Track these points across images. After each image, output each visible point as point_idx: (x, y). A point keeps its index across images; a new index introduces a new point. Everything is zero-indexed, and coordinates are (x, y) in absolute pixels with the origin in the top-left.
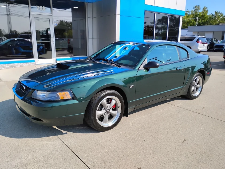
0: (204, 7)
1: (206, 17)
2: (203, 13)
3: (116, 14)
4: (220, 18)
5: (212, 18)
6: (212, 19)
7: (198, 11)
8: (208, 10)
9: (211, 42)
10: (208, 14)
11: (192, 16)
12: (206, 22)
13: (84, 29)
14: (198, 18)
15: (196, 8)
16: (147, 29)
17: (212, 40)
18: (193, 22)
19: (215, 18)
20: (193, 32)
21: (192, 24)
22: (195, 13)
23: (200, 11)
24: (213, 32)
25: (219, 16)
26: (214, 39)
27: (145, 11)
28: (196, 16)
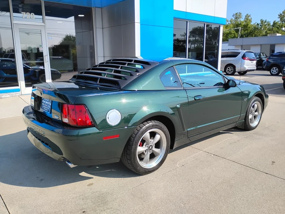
0: (247, 15)
1: (250, 27)
2: (246, 22)
3: (134, 23)
4: (267, 28)
5: (257, 27)
6: (258, 29)
7: (239, 20)
8: (251, 18)
9: (259, 58)
10: (252, 23)
11: (232, 26)
12: (250, 33)
13: (92, 44)
14: (240, 28)
15: (236, 15)
16: (177, 43)
17: (260, 55)
18: (234, 34)
19: (261, 28)
20: (235, 46)
21: (232, 36)
22: (235, 23)
23: (242, 20)
24: (261, 45)
25: (266, 25)
26: (263, 53)
27: (174, 18)
28: (237, 25)
